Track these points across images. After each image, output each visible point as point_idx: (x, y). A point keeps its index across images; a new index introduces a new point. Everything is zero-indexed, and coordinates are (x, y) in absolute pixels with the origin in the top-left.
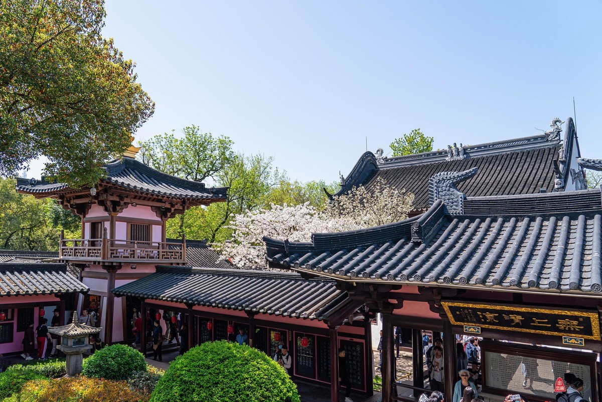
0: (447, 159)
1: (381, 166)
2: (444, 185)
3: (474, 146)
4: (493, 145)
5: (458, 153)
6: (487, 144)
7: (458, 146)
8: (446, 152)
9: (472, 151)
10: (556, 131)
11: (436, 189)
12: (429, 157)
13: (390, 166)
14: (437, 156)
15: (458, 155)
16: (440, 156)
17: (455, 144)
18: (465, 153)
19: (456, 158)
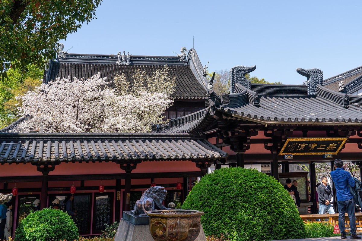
0: (117, 62)
1: (62, 60)
2: (241, 74)
3: (136, 56)
4: (148, 58)
5: (126, 59)
6: (145, 56)
7: (127, 54)
8: (117, 57)
9: (135, 59)
10: (184, 56)
11: (236, 76)
12: (103, 59)
13: (70, 60)
14: (109, 59)
15: (126, 61)
16: (112, 59)
17: (124, 52)
18: (130, 61)
19: (124, 63)
